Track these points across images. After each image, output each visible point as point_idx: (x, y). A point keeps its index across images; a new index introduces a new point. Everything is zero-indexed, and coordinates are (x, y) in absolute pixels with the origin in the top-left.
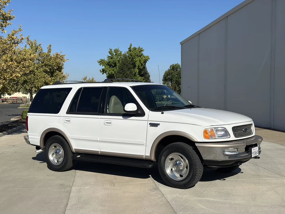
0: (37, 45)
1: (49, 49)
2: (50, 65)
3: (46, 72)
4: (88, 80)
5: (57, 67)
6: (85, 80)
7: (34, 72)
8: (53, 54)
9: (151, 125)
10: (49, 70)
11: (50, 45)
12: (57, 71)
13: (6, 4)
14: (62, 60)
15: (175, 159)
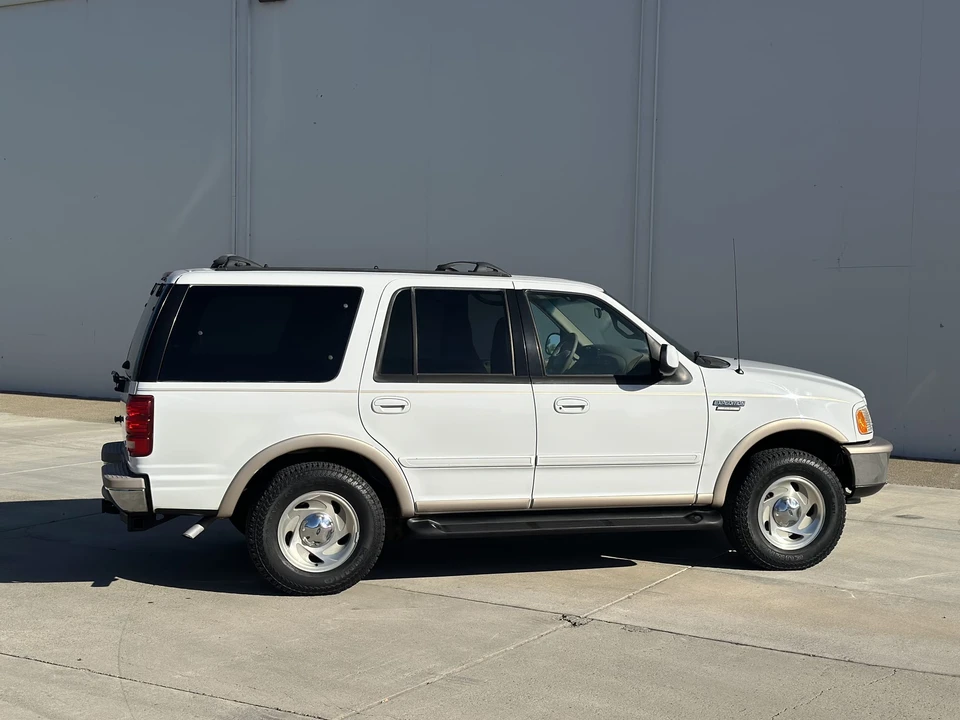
9: (720, 406)
15: (776, 496)
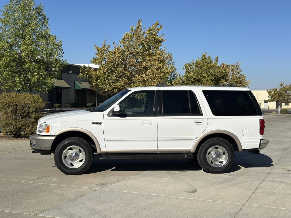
0: (207, 57)
1: (216, 60)
2: (215, 75)
3: (212, 80)
4: (285, 86)
5: (222, 76)
6: (282, 86)
7: (201, 80)
8: (219, 64)
10: (213, 79)
11: (218, 57)
12: (222, 80)
13: (159, 31)
14: (226, 69)
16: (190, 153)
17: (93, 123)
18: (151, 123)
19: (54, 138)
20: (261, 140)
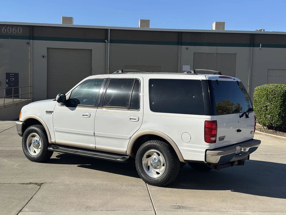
16: (127, 156)
17: (47, 112)
18: (89, 116)
19: (21, 123)
20: (207, 150)
